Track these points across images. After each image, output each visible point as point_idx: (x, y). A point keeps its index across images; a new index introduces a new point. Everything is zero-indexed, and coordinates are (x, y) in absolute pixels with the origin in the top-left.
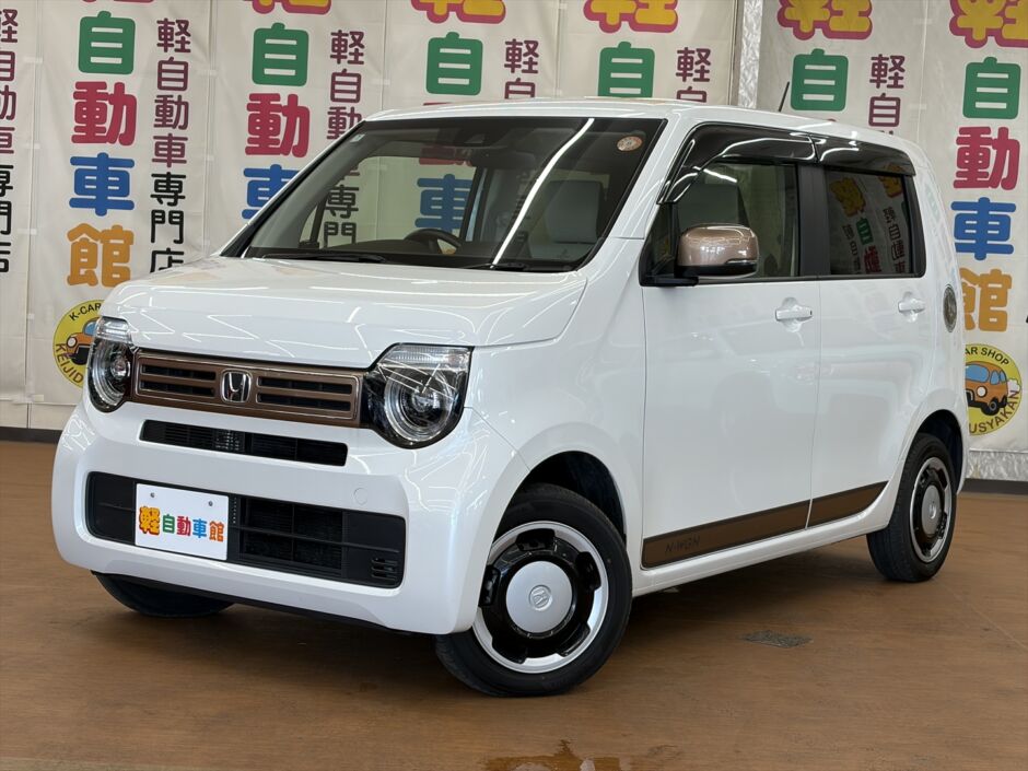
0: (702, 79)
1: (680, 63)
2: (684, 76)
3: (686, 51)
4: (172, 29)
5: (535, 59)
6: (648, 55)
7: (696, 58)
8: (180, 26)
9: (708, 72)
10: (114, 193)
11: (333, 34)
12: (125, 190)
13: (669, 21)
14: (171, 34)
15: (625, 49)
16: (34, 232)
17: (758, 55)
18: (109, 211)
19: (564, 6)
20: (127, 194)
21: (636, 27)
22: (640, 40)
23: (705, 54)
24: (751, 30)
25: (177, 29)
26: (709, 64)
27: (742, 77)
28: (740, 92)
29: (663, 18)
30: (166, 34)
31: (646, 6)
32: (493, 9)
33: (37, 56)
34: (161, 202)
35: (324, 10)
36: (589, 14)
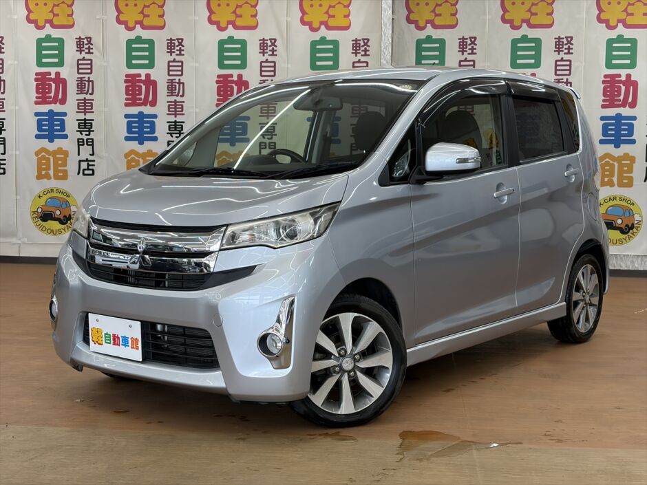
0: (366, 55)
1: (353, 47)
2: (356, 54)
3: (356, 40)
4: (83, 42)
5: (275, 48)
6: (336, 43)
7: (362, 44)
8: (87, 40)
9: (368, 51)
10: (58, 130)
11: (167, 40)
12: (63, 128)
13: (347, 25)
14: (83, 45)
15: (323, 41)
16: (18, 153)
17: (390, 40)
18: (55, 140)
19: (289, 19)
20: (64, 131)
21: (329, 28)
23: (366, 41)
24: (385, 25)
25: (86, 42)
26: (368, 46)
27: (382, 53)
29: (344, 23)
30: (80, 45)
31: (334, 16)
32: (252, 23)
33: (15, 60)
34: (82, 134)
35: (162, 28)
36: (303, 22)
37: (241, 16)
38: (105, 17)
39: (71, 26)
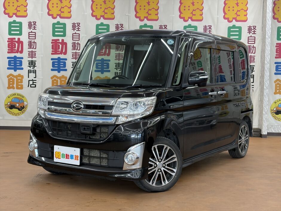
0: (254, 33)
1: (248, 30)
2: (250, 33)
3: (250, 26)
4: (119, 26)
5: (211, 30)
6: (240, 28)
7: (253, 28)
8: (121, 26)
9: (256, 31)
10: (105, 68)
11: (159, 26)
12: (108, 67)
13: (245, 19)
14: (119, 28)
15: (234, 27)
17: (270, 27)
18: (104, 73)
19: (218, 16)
20: (109, 68)
21: (237, 21)
22: (238, 24)
23: (255, 27)
24: (268, 20)
25: (120, 26)
26: (256, 29)
27: (267, 33)
28: (266, 36)
29: (244, 18)
30: (117, 27)
31: (239, 15)
32: (200, 18)
33: (85, 34)
34: (117, 70)
35: (157, 20)
36: (225, 18)
37: (195, 15)
38: (130, 15)
39: (113, 19)
